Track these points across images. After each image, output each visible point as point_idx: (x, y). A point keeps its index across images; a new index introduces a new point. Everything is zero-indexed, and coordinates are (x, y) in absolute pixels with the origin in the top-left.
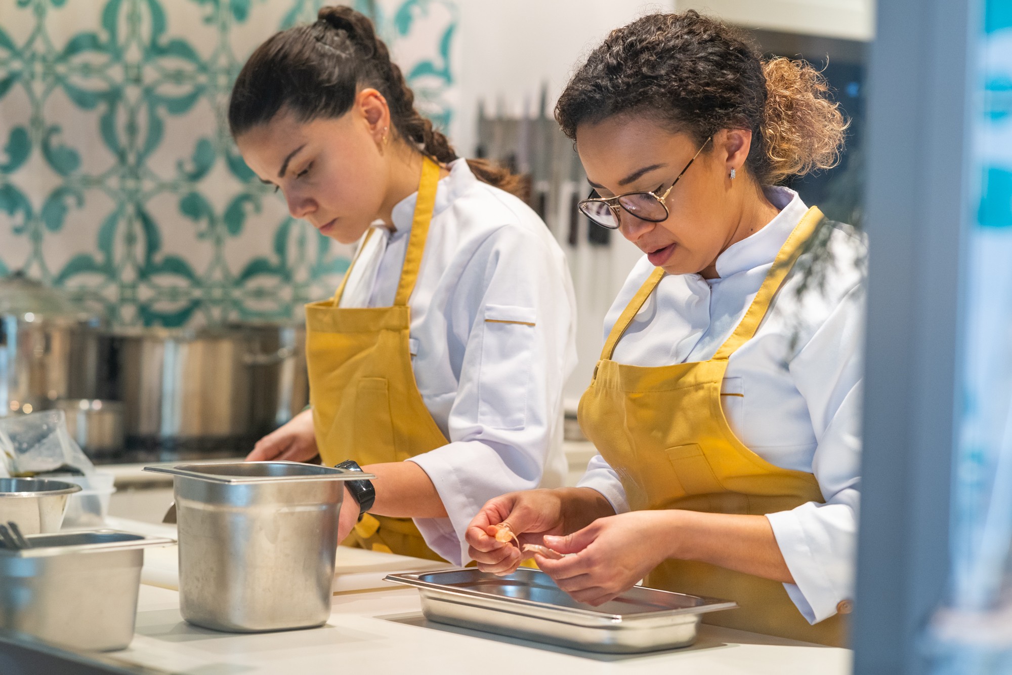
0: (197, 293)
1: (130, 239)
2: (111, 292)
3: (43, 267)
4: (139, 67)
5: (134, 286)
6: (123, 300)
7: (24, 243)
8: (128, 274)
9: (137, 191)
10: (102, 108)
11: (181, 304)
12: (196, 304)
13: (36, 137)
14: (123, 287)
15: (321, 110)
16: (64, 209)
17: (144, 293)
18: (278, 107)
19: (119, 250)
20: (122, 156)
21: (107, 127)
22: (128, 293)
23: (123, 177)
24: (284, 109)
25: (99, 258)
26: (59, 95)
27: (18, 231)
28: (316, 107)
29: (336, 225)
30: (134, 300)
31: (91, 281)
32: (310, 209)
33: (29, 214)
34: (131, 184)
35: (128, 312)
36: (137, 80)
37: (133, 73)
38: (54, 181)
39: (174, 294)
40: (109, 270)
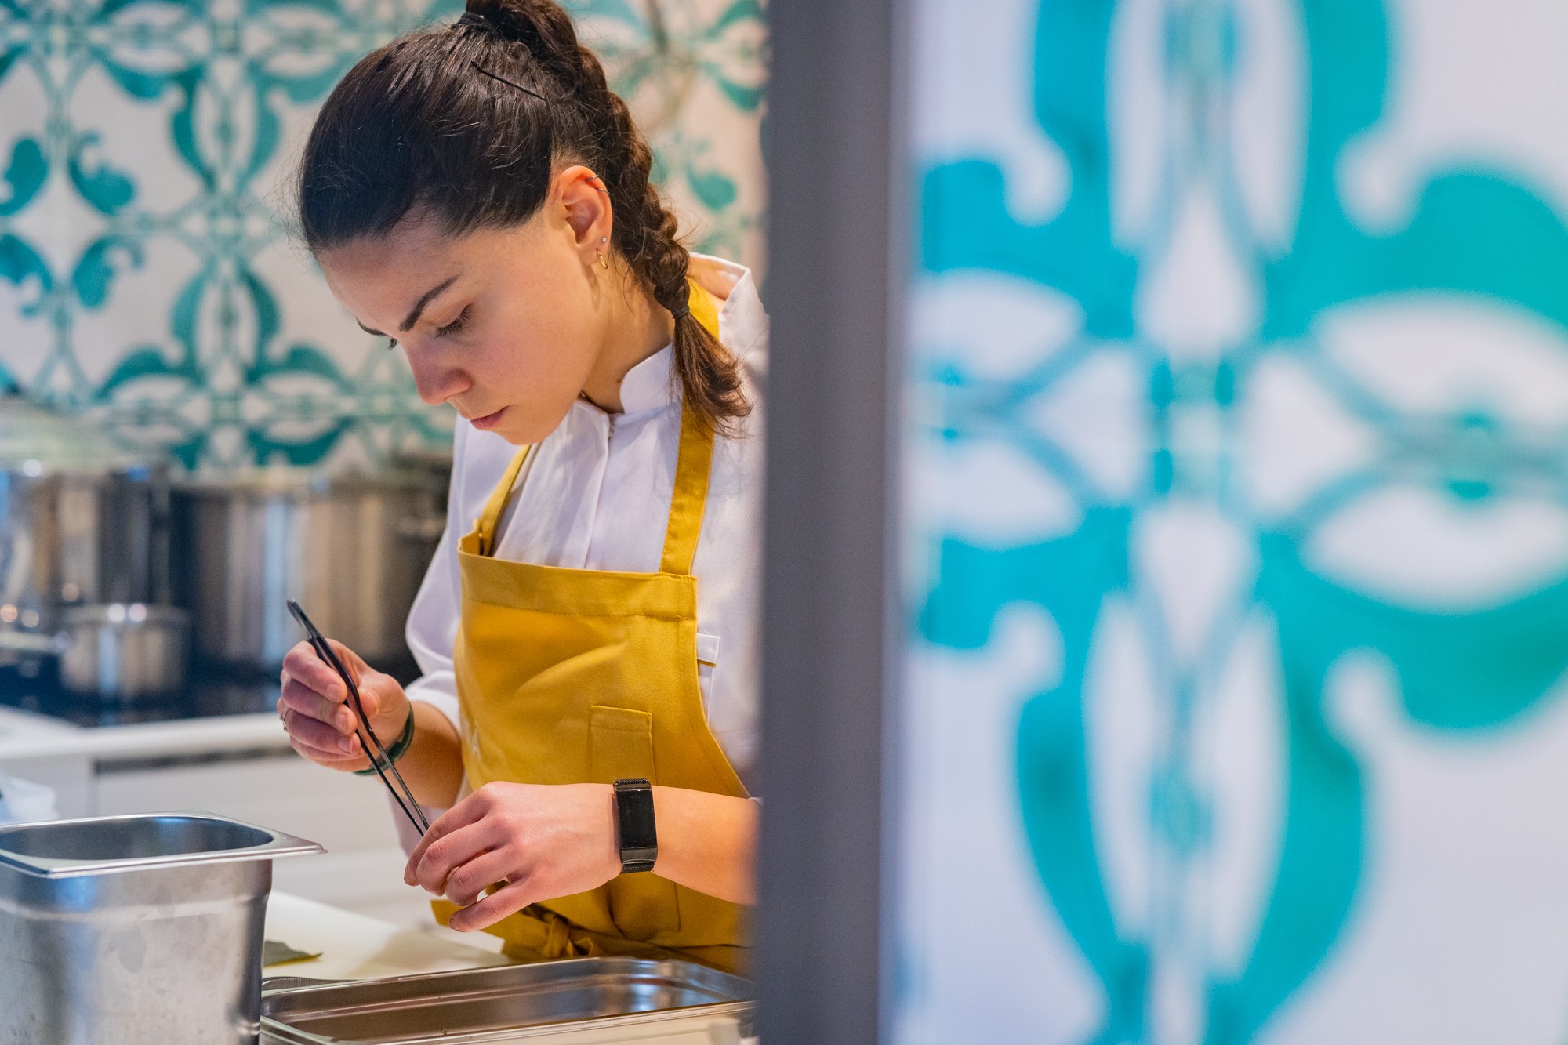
0: (348, 406)
1: (228, 319)
2: (196, 410)
3: (77, 373)
4: (236, 27)
5: (235, 398)
6: (218, 422)
7: (41, 332)
8: (225, 378)
9: (237, 238)
10: (173, 98)
11: (320, 424)
12: (345, 424)
13: (56, 154)
14: (216, 399)
15: (486, 211)
16: (108, 273)
17: (255, 407)
18: (408, 207)
19: (208, 336)
20: (208, 178)
21: (182, 132)
22: (226, 409)
23: (213, 214)
24: (418, 208)
25: (173, 352)
26: (96, 80)
27: (29, 311)
28: (478, 207)
29: (506, 417)
30: (236, 421)
31: (160, 390)
32: (459, 388)
33: (48, 283)
34: (226, 225)
35: (226, 442)
36: (234, 49)
37: (226, 37)
38: (90, 224)
39: (305, 408)
40: (191, 372)
